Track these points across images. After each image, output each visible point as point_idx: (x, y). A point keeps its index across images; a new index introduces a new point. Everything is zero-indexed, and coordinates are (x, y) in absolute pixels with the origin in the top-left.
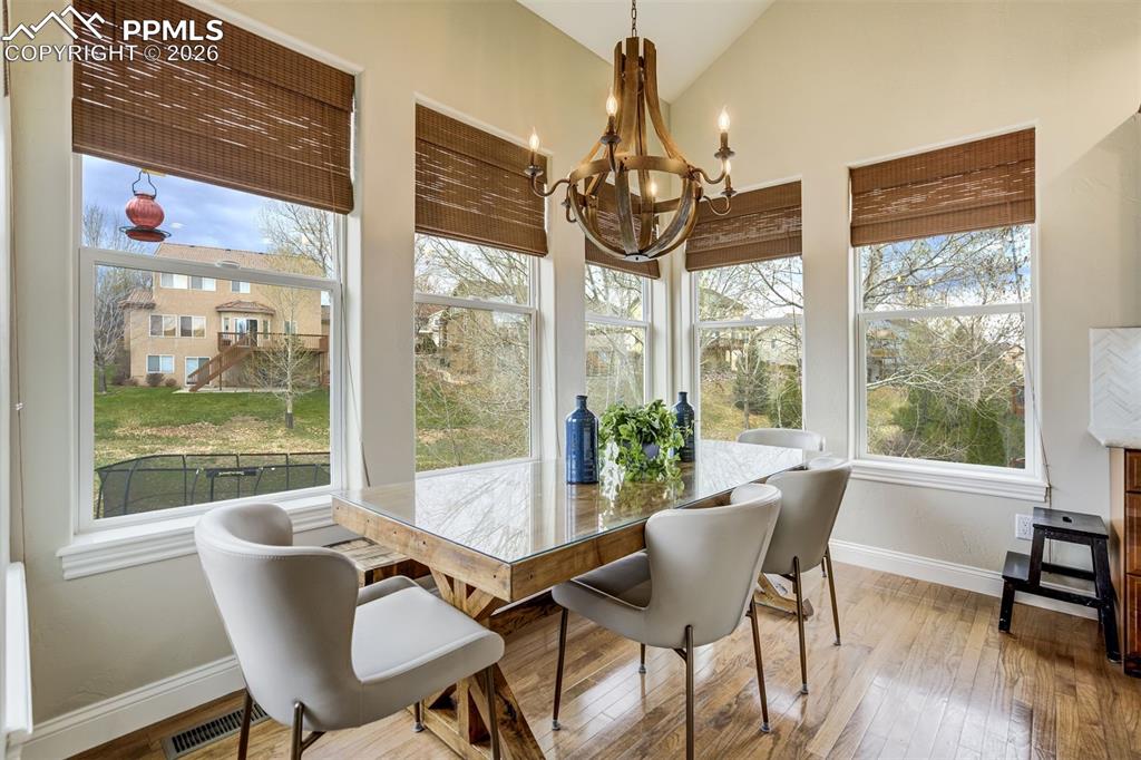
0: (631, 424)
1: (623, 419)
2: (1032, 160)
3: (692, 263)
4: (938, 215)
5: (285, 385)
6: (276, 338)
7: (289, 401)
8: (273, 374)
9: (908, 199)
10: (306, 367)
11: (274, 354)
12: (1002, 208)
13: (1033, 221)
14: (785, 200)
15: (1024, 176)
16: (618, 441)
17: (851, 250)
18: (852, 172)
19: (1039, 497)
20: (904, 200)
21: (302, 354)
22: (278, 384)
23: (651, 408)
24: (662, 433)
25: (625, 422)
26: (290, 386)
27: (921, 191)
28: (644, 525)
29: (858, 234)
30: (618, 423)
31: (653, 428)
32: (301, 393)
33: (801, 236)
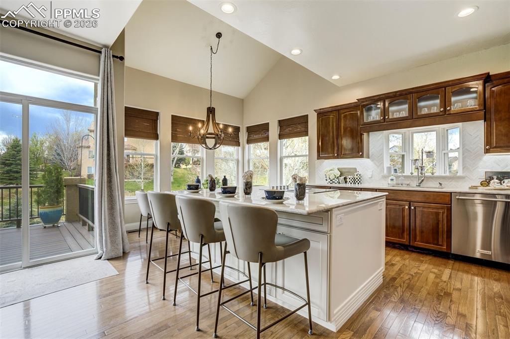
3: (248, 142)
5: (141, 178)
6: (137, 159)
7: (142, 184)
8: (136, 174)
10: (149, 171)
11: (136, 165)
17: (279, 140)
18: (280, 121)
21: (147, 165)
22: (138, 178)
26: (143, 178)
29: (281, 136)
32: (147, 181)
33: (269, 137)
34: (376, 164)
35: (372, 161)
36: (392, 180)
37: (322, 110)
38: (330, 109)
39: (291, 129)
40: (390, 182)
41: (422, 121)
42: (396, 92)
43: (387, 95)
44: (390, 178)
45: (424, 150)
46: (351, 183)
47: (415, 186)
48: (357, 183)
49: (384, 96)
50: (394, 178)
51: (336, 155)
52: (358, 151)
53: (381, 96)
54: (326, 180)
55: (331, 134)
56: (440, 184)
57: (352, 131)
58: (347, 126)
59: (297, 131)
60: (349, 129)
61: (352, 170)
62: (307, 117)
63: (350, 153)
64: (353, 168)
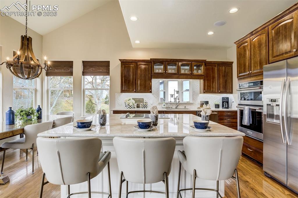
0: (24, 112)
1: (22, 111)
3: (48, 74)
13: (109, 76)
14: (70, 64)
16: (21, 116)
17: (83, 76)
18: (83, 62)
23: (30, 109)
24: (32, 113)
25: (22, 112)
28: (24, 128)
29: (84, 73)
30: (21, 112)
31: (29, 113)
33: (73, 73)
34: (154, 96)
35: (153, 95)
36: (164, 105)
37: (125, 60)
38: (131, 61)
39: (94, 69)
40: (163, 106)
41: (182, 76)
42: (171, 59)
43: (167, 60)
44: (163, 104)
45: (175, 90)
46: (143, 108)
47: (175, 108)
48: (145, 108)
49: (165, 60)
50: (165, 104)
51: (135, 90)
52: (147, 89)
53: (164, 60)
54: (126, 106)
55: (131, 77)
56: (185, 107)
57: (145, 76)
58: (142, 73)
59: (100, 71)
60: (143, 75)
61: (141, 100)
62: (109, 62)
63: (144, 90)
64: (142, 99)
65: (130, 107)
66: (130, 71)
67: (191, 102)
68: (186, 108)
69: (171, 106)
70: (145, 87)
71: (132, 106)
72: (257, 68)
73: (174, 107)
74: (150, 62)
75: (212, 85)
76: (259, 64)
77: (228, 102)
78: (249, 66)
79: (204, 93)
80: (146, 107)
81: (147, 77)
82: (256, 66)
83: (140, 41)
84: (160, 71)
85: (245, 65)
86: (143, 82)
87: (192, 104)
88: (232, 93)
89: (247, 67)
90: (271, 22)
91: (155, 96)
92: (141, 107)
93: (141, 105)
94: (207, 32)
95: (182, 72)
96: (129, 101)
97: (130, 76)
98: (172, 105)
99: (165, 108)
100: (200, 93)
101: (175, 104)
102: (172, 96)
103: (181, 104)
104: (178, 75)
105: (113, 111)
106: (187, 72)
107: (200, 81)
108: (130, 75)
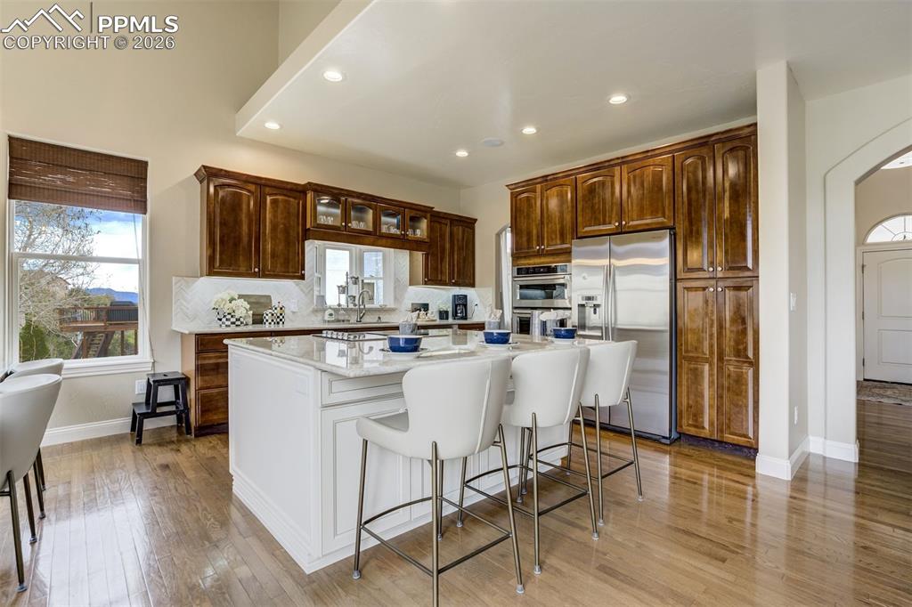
2: (146, 179)
4: (86, 194)
9: (62, 177)
12: (129, 202)
13: (145, 214)
15: (141, 187)
17: (8, 200)
18: (10, 138)
19: (148, 368)
20: (59, 176)
27: (73, 174)
29: (14, 191)
34: (302, 290)
36: (331, 315)
37: (223, 173)
38: (243, 178)
40: (327, 318)
41: (384, 241)
43: (349, 193)
44: (326, 312)
46: (270, 323)
47: (356, 321)
48: (281, 323)
49: (345, 192)
50: (331, 312)
51: (256, 270)
52: (292, 267)
53: (342, 192)
54: (220, 320)
55: (245, 228)
56: (379, 318)
57: (286, 231)
58: (279, 220)
59: (102, 192)
60: (282, 226)
61: (262, 300)
62: (143, 165)
63: (283, 270)
64: (265, 296)
65: (238, 323)
66: (241, 210)
67: (391, 305)
68: (383, 320)
69: (347, 318)
70: (287, 262)
71: (242, 320)
72: (554, 242)
73: (354, 318)
74: (300, 192)
75: (439, 266)
76: (558, 236)
77: (465, 306)
78: (538, 237)
79: (426, 283)
80: (281, 320)
81: (293, 234)
82: (554, 237)
83: (281, 126)
84: (330, 221)
85: (529, 234)
86: (280, 248)
87: (393, 310)
88: (473, 285)
89: (535, 237)
90: (581, 170)
91: (304, 289)
92: (270, 321)
93: (270, 315)
94: (456, 150)
95: (384, 229)
96: (233, 302)
97: (240, 227)
98: (349, 316)
99: (333, 321)
100: (410, 285)
101: (355, 310)
102: (343, 289)
103: (370, 310)
104: (374, 237)
105: (196, 335)
106: (394, 231)
107: (411, 255)
108: (241, 220)
